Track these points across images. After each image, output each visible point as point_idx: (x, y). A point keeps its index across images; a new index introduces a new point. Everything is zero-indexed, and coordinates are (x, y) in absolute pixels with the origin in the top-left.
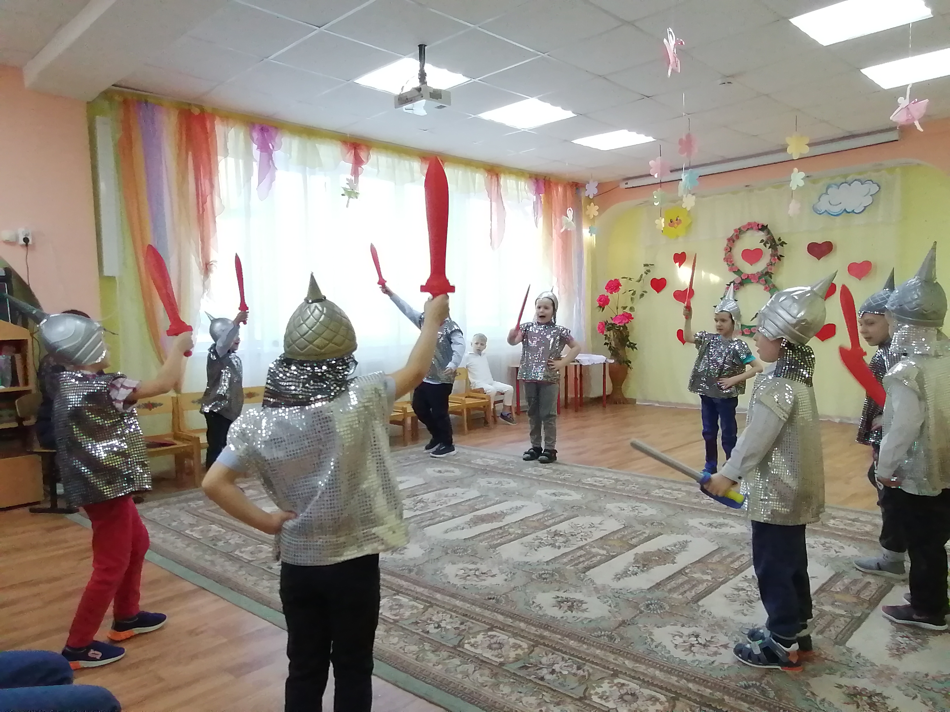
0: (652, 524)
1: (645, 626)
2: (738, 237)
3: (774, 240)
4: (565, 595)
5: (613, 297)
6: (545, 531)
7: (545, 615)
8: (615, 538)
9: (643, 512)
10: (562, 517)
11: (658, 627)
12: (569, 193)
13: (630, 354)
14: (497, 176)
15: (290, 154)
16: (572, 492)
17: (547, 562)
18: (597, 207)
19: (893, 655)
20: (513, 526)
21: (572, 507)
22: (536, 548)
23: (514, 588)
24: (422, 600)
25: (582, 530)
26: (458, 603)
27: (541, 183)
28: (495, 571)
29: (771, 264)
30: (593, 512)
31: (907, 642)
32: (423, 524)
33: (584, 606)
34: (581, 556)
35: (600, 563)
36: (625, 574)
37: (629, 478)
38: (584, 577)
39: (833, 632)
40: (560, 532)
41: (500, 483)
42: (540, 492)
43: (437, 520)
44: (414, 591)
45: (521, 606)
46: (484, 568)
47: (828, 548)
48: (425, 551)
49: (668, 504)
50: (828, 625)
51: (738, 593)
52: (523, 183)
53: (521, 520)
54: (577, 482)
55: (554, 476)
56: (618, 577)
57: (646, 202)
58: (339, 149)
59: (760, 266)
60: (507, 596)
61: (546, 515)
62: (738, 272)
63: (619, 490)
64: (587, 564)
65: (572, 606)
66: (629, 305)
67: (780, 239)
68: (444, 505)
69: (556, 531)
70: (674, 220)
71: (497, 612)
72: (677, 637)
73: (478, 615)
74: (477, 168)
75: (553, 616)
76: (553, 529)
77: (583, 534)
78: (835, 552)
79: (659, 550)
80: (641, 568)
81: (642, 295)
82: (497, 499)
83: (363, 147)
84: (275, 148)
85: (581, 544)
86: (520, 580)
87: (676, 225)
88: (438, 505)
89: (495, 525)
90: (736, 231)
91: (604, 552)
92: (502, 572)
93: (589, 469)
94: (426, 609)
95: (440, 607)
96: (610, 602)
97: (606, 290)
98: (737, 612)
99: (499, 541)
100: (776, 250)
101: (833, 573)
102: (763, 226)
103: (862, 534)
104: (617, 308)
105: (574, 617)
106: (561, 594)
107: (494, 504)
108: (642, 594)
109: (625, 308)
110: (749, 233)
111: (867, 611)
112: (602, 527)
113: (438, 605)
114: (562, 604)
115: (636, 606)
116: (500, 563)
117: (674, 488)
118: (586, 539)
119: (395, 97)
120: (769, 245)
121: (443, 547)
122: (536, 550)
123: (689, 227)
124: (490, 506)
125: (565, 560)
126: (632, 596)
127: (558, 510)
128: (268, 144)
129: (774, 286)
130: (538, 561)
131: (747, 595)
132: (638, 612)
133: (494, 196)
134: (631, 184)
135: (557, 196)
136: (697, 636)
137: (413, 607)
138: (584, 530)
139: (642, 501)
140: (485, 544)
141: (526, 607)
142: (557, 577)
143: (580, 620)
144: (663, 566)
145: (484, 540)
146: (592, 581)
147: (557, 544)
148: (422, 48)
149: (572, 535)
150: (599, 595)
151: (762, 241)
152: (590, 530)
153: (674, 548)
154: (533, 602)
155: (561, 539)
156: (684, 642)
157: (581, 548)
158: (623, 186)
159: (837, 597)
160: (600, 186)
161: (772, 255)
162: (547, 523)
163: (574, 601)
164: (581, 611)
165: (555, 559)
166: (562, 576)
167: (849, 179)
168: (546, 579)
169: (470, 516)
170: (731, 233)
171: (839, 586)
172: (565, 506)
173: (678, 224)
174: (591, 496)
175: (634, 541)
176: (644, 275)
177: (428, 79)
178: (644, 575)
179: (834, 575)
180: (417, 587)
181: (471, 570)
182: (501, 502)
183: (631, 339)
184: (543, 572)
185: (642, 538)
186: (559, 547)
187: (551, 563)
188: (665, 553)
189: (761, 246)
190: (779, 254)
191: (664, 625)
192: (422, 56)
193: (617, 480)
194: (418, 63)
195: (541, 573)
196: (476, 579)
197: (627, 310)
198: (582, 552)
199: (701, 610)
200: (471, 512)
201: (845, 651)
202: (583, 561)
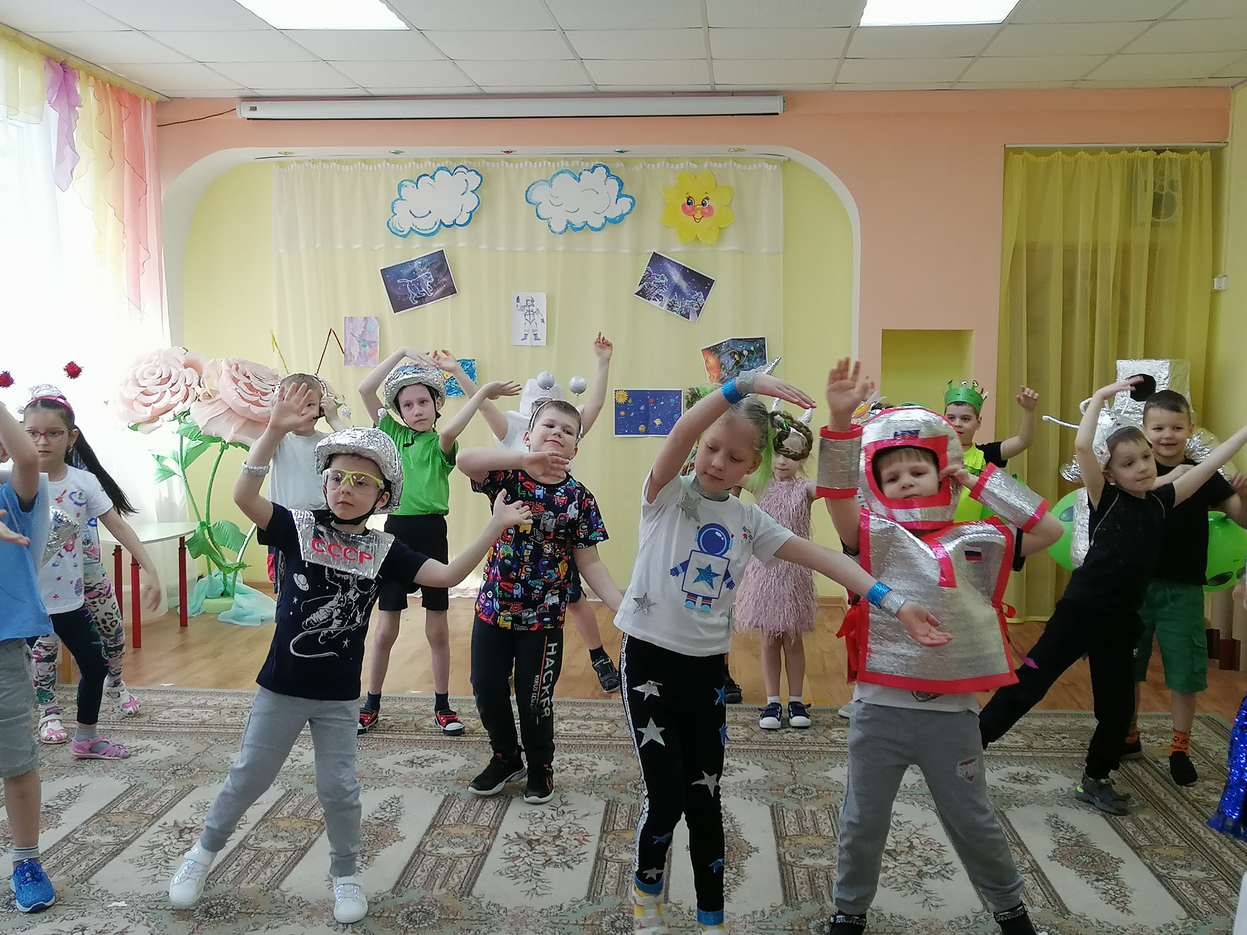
70: (698, 202)
87: (698, 215)
134: (265, 111)
158: (245, 112)
173: (704, 215)
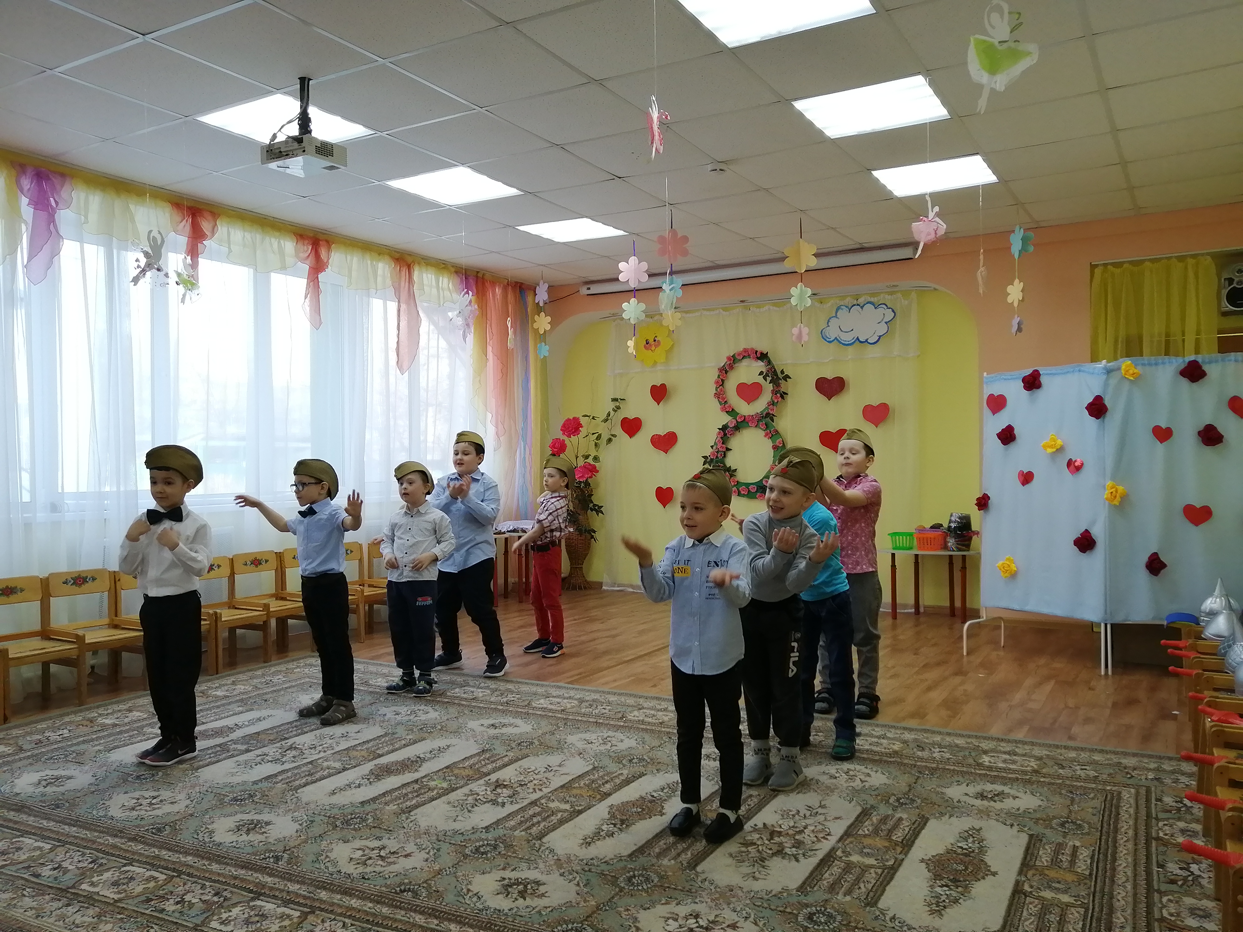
0: (630, 761)
1: (628, 910)
2: (731, 367)
3: (775, 372)
4: (514, 875)
5: (571, 442)
6: (482, 782)
7: (487, 909)
8: (582, 785)
9: (618, 744)
10: (506, 759)
11: (645, 909)
12: (511, 297)
13: (595, 521)
14: (409, 267)
15: (86, 217)
16: (518, 721)
17: (487, 828)
18: (549, 319)
19: (932, 912)
20: (435, 777)
21: (519, 744)
22: (470, 808)
23: (439, 872)
24: (298, 904)
25: (535, 776)
26: (355, 903)
27: (471, 280)
28: (410, 847)
29: (772, 403)
30: (548, 749)
31: (948, 893)
32: (297, 783)
33: (542, 889)
34: (534, 815)
35: (561, 822)
36: (598, 835)
37: (596, 696)
38: (541, 846)
39: (863, 889)
40: (504, 781)
41: (413, 712)
42: (473, 724)
43: (318, 776)
44: (283, 891)
45: (450, 898)
46: (392, 845)
47: (852, 778)
48: (301, 825)
49: (652, 731)
50: (858, 880)
51: (746, 850)
52: (446, 280)
53: (447, 767)
54: (526, 706)
55: (492, 699)
56: (587, 842)
57: (614, 315)
58: (168, 215)
59: (759, 406)
60: (430, 885)
61: (482, 758)
62: (731, 412)
63: (584, 715)
64: (545, 826)
65: (525, 890)
66: (593, 453)
67: (782, 372)
68: (329, 752)
69: (497, 781)
70: (651, 341)
71: (415, 911)
72: (671, 921)
73: (386, 918)
74: (379, 254)
75: (498, 908)
76: (493, 777)
77: (535, 782)
78: (860, 782)
79: (642, 797)
80: (618, 826)
81: (609, 441)
82: (408, 737)
83: (206, 214)
84: (60, 205)
85: (534, 797)
86: (447, 859)
87: (653, 348)
88: (320, 751)
89: (408, 777)
90: (729, 358)
91: (567, 807)
92: (420, 848)
93: (542, 686)
94: (304, 916)
95: (326, 911)
96: (578, 879)
97: (561, 432)
98: (746, 876)
99: (414, 801)
100: (778, 385)
101: (859, 810)
102: (762, 353)
103: (890, 755)
104: (577, 457)
105: (527, 907)
106: (508, 874)
107: (405, 746)
108: (622, 864)
109: (587, 457)
110: (745, 362)
111: (901, 857)
112: (563, 770)
113: (322, 910)
114: (509, 890)
115: (614, 881)
116: (418, 835)
117: (658, 707)
118: (541, 790)
119: (262, 148)
120: (769, 379)
121: (329, 817)
122: (469, 811)
123: (669, 352)
124: (400, 748)
125: (512, 823)
126: (609, 867)
127: (500, 750)
128: (48, 201)
129: (777, 432)
130: (473, 828)
131: (758, 851)
132: (617, 890)
133: (404, 294)
134: (595, 289)
135: (494, 301)
136: (697, 916)
137: (282, 917)
138: (538, 777)
139: (618, 728)
140: (392, 807)
141: (457, 898)
142: (501, 848)
143: (537, 910)
144: (648, 820)
145: (391, 801)
146: (552, 851)
147: (500, 800)
148: (304, 82)
149: (521, 785)
150: (563, 871)
151: (761, 373)
152: (546, 775)
153: (662, 794)
154: (469, 890)
155: (506, 792)
156: (681, 926)
157: (534, 803)
158: (584, 291)
159: (867, 841)
160: (551, 289)
161: (774, 392)
162: (484, 770)
163: (525, 883)
164: (538, 896)
165: (498, 822)
166: (509, 847)
167: (861, 301)
168: (485, 853)
169: (370, 766)
170: (723, 362)
171: (867, 828)
172: (508, 742)
173: (656, 346)
174: (545, 726)
175: (607, 787)
176: (612, 413)
177: (313, 126)
178: (623, 835)
179: (861, 813)
180: (289, 884)
181: (373, 849)
182: (415, 742)
183: (596, 500)
184: (481, 843)
185: (618, 781)
186: (503, 805)
187: (492, 829)
188: (651, 802)
189: (760, 380)
190: (782, 390)
191: (653, 904)
192: (304, 97)
193: (581, 701)
194: (298, 103)
195: (478, 844)
196: (380, 862)
197: (590, 460)
198: (537, 809)
199: (700, 879)
200: (369, 761)
201: (878, 913)
202: (539, 822)
